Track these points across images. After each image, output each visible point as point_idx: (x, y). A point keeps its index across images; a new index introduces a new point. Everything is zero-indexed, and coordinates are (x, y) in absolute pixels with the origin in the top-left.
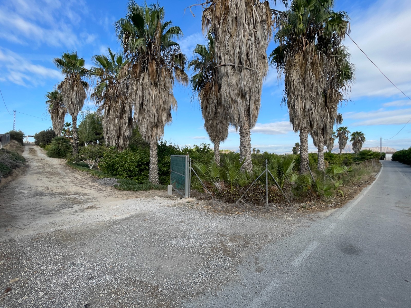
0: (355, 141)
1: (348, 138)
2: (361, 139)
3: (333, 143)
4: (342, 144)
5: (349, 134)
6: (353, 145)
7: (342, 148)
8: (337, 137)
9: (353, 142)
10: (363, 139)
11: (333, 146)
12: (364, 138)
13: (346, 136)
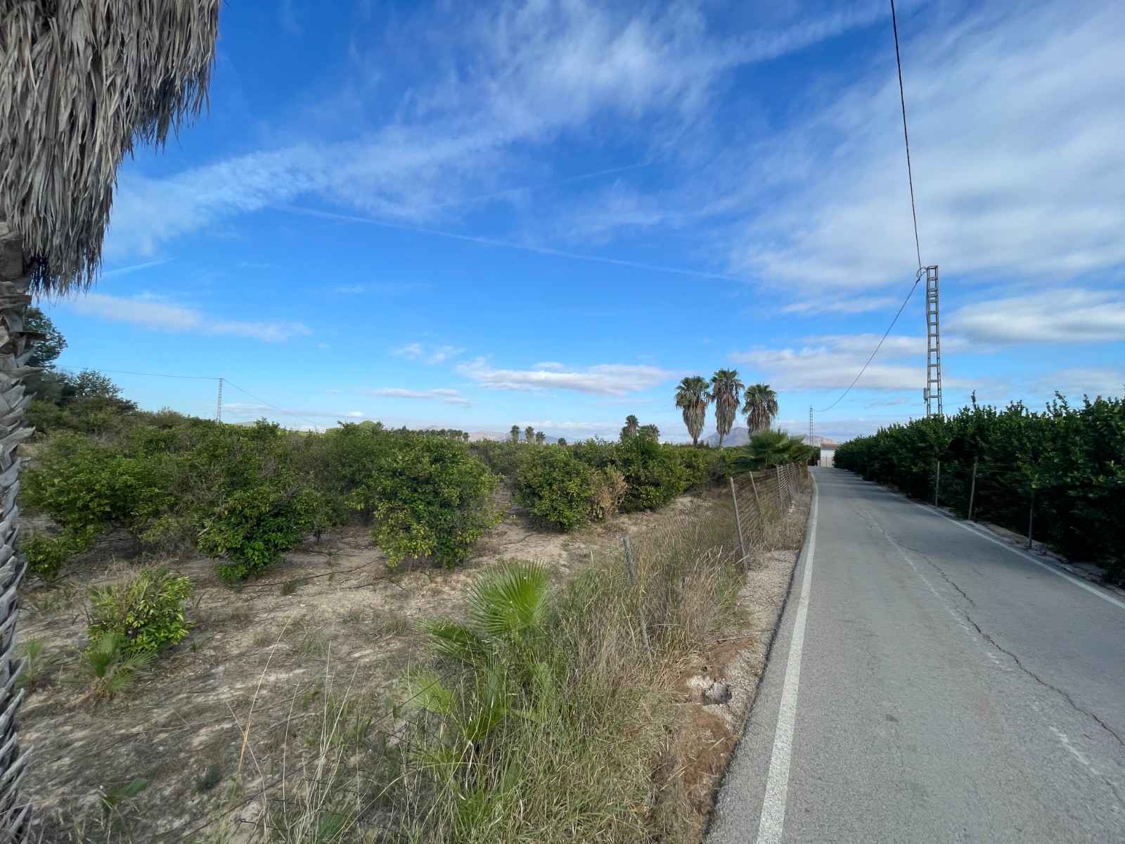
0: (754, 411)
1: (737, 402)
2: (769, 406)
3: (703, 414)
4: (724, 419)
5: (742, 392)
6: (750, 421)
7: (725, 431)
8: (713, 397)
9: (749, 413)
10: (772, 407)
11: (702, 424)
12: (775, 403)
13: (733, 397)
